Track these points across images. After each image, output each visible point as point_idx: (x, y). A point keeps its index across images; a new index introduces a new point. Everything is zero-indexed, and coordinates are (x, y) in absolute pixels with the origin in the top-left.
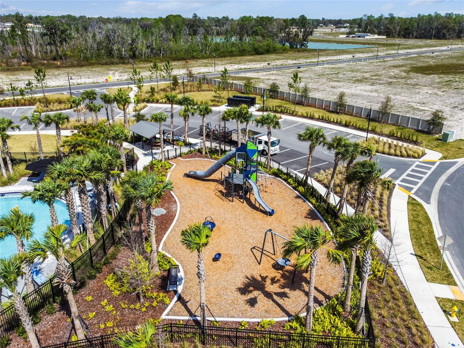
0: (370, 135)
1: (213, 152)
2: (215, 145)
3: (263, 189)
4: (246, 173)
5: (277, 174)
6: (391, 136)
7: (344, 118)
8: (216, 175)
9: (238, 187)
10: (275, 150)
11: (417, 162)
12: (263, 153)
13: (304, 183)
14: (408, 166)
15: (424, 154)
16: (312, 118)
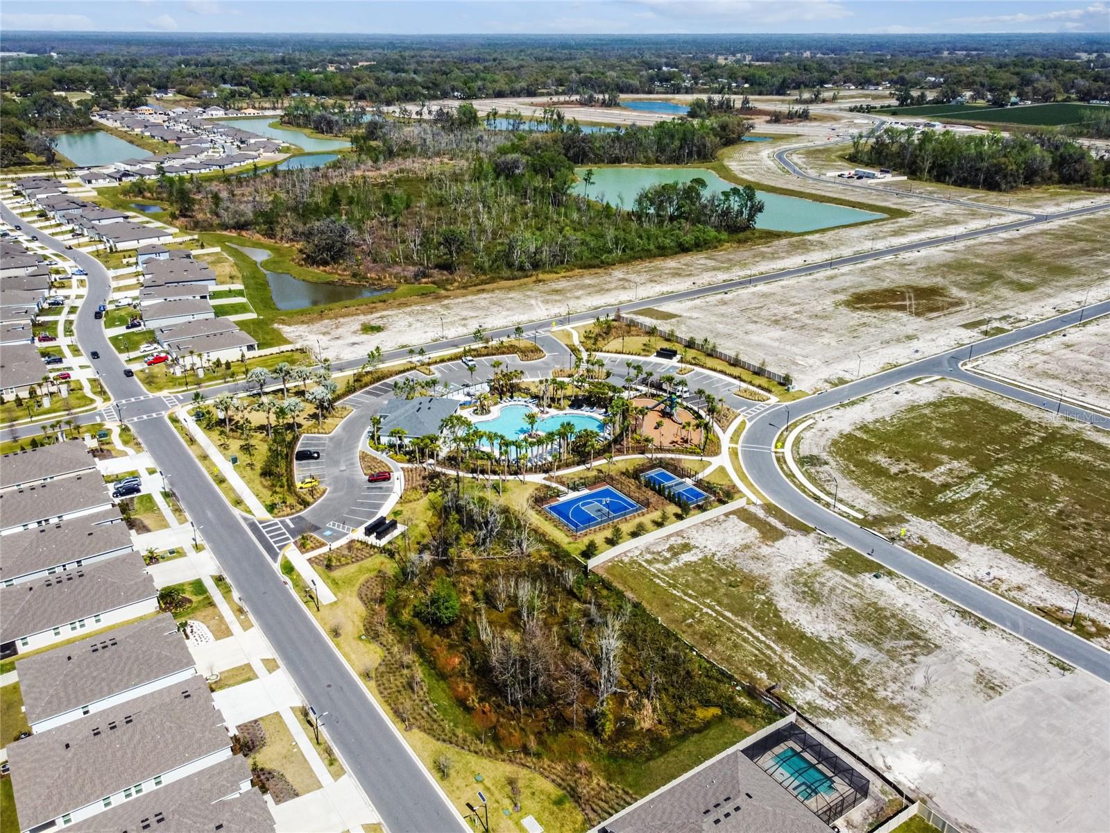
0: (744, 385)
1: (653, 396)
2: (655, 392)
3: (679, 415)
4: (671, 407)
5: (686, 408)
6: (759, 387)
7: (737, 371)
8: (657, 408)
9: (668, 413)
10: (687, 395)
11: (762, 404)
12: (680, 397)
13: (697, 413)
14: (755, 405)
15: (768, 399)
16: (715, 370)
